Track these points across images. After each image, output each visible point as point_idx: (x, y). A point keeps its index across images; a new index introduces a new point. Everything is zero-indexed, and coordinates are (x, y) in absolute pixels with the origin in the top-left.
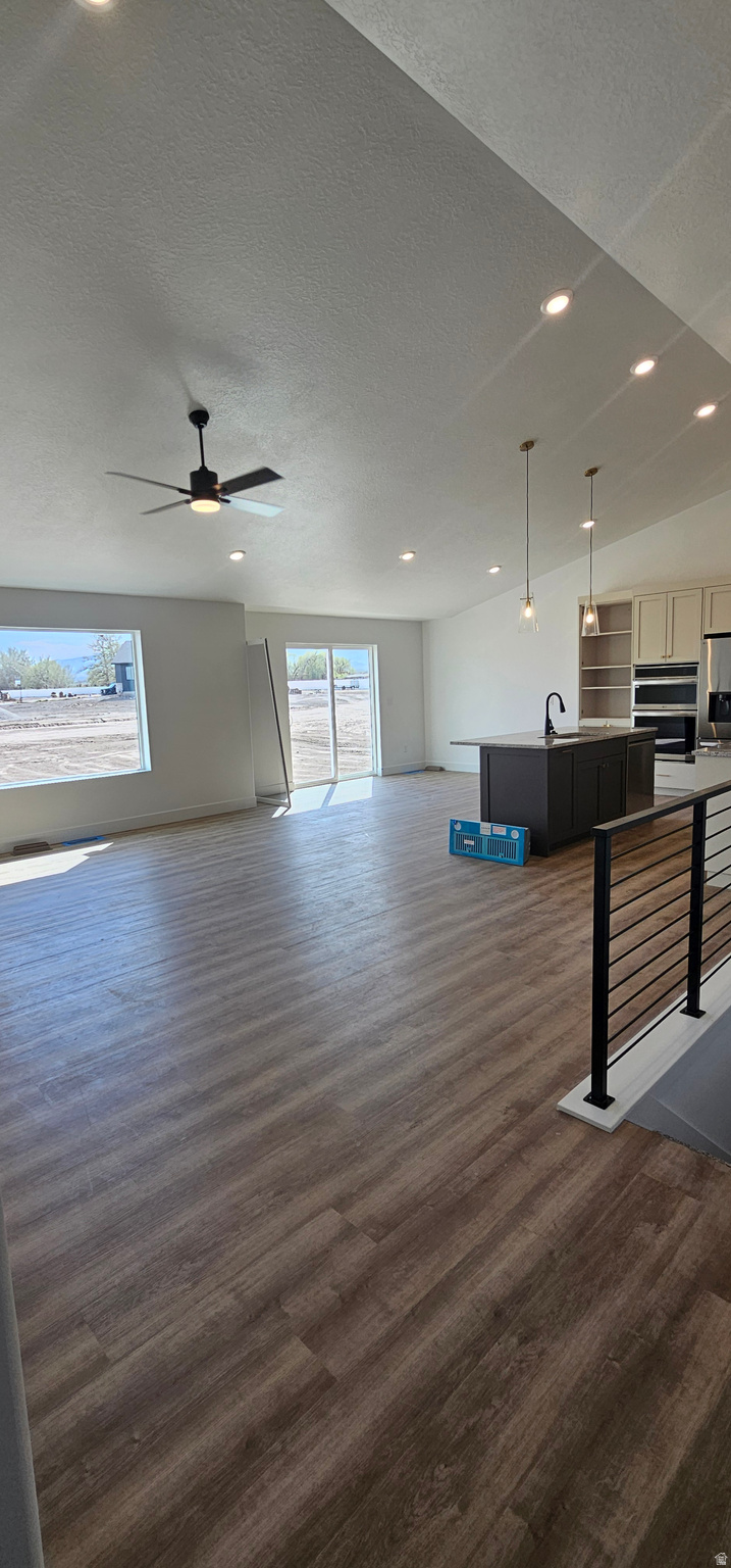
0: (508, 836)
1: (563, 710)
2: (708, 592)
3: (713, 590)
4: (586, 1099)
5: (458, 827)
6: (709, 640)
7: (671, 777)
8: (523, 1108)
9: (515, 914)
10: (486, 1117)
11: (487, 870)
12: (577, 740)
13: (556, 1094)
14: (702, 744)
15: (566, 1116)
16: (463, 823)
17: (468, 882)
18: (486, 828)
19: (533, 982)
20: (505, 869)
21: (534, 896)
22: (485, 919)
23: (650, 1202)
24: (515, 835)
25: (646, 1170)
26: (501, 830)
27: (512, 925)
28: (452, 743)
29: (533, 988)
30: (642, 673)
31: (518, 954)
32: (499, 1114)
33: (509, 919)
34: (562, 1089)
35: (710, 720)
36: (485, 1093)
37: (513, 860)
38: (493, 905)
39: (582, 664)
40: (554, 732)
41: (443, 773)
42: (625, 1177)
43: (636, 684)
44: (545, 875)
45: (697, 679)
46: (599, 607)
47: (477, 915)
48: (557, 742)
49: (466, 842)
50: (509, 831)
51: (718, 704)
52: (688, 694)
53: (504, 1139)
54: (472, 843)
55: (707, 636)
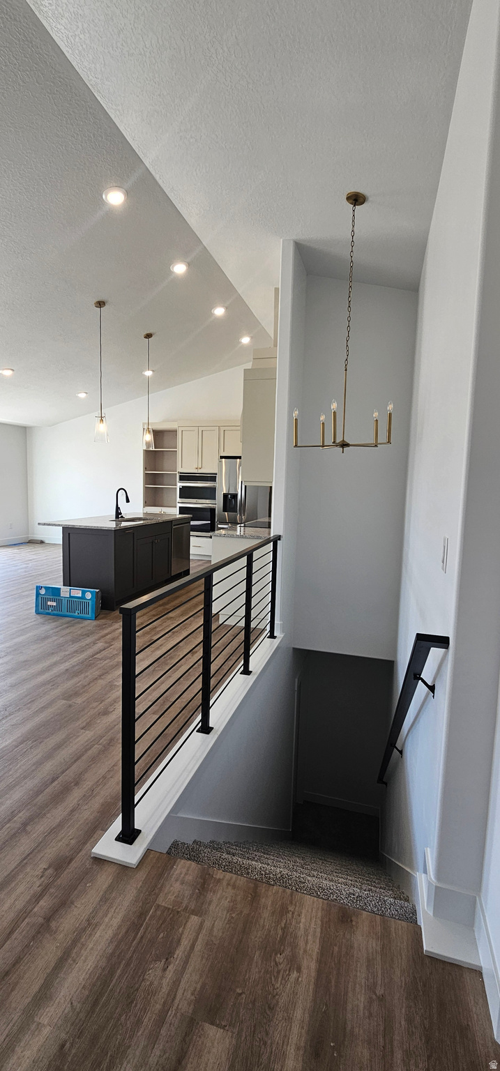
0: (83, 597)
1: (128, 501)
2: (222, 429)
3: (225, 428)
4: (118, 839)
5: (43, 592)
6: (223, 460)
7: (201, 548)
8: (60, 865)
9: (82, 662)
10: (21, 888)
11: (65, 626)
12: (142, 522)
13: (92, 840)
14: (219, 526)
15: (100, 861)
16: (47, 588)
17: (46, 638)
18: (65, 591)
19: (86, 727)
20: (79, 623)
21: (100, 645)
22: (56, 670)
23: (162, 935)
24: (89, 596)
25: (161, 901)
26: (77, 593)
27: (76, 674)
28: (39, 524)
29: (87, 732)
30: (184, 477)
31: (79, 700)
32: (35, 880)
33: (77, 668)
34: (100, 832)
35: (224, 511)
36: (24, 859)
37: (87, 615)
38: (65, 656)
39: (146, 469)
40: (122, 517)
41: (43, 545)
42: (142, 915)
43: (180, 485)
44: (111, 626)
45: (216, 484)
46: (153, 431)
47: (48, 669)
48: (124, 524)
49: (49, 603)
50: (84, 593)
51: (228, 501)
52: (210, 493)
53: (36, 909)
54: (54, 604)
55: (222, 457)
